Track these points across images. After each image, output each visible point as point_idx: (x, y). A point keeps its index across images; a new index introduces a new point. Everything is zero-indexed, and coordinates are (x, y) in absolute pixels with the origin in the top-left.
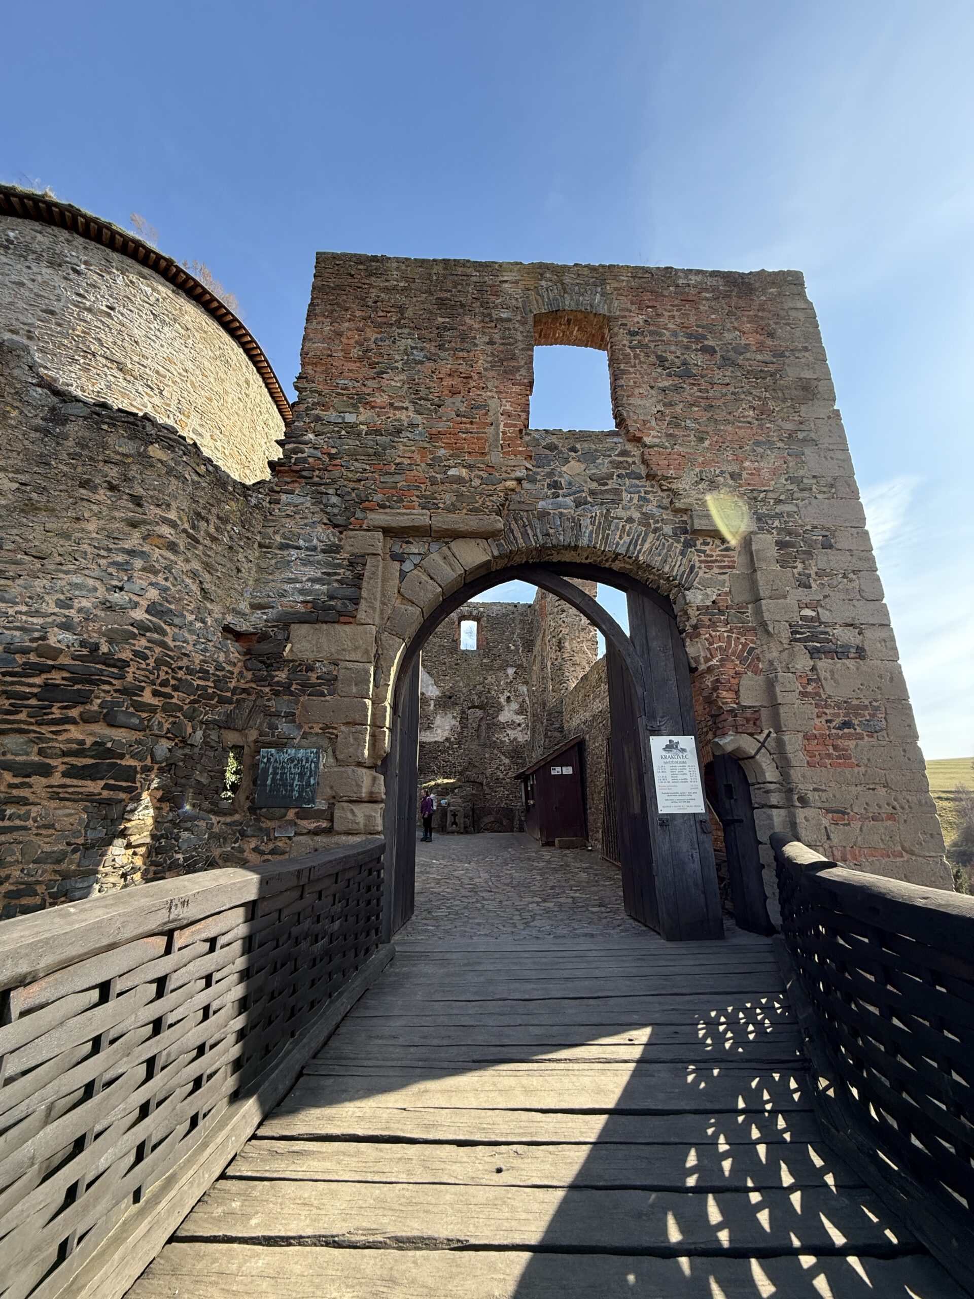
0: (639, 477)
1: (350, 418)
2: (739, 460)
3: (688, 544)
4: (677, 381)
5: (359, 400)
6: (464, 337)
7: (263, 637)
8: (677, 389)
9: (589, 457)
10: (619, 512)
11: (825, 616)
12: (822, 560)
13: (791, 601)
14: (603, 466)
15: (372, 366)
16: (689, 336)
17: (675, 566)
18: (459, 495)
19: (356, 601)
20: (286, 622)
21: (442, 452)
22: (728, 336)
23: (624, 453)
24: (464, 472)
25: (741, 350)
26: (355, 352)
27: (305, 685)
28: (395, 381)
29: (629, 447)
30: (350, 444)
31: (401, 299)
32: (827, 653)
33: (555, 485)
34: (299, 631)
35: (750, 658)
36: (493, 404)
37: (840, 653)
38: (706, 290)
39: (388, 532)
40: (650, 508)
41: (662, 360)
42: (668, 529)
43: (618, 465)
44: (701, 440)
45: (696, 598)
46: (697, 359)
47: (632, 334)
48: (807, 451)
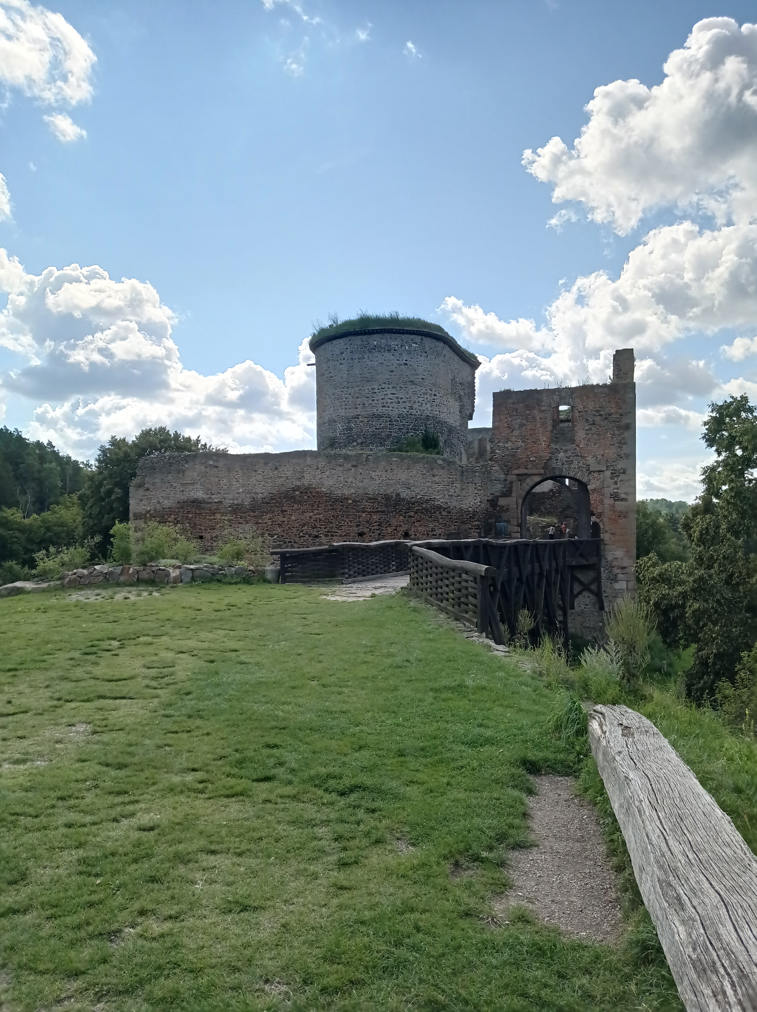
0: (577, 456)
1: (506, 445)
2: (604, 450)
3: (589, 474)
4: (590, 426)
5: (508, 440)
6: (533, 417)
7: (492, 500)
8: (590, 429)
9: (566, 451)
10: (572, 466)
11: (619, 491)
12: (622, 477)
13: (612, 488)
14: (569, 454)
15: (510, 428)
16: (596, 411)
17: (585, 480)
18: (534, 465)
19: (511, 492)
20: (498, 497)
21: (529, 453)
22: (607, 410)
23: (575, 449)
24: (534, 459)
25: (610, 415)
26: (506, 425)
27: (503, 510)
28: (516, 433)
29: (576, 447)
30: (507, 453)
31: (516, 406)
32: (618, 500)
33: (557, 460)
34: (500, 499)
35: (601, 501)
36: (541, 438)
37: (622, 500)
38: (603, 394)
39: (517, 475)
40: (581, 464)
41: (587, 420)
42: (585, 470)
43: (573, 453)
44: (595, 445)
45: (589, 487)
46: (598, 419)
47: (579, 412)
48: (624, 446)
